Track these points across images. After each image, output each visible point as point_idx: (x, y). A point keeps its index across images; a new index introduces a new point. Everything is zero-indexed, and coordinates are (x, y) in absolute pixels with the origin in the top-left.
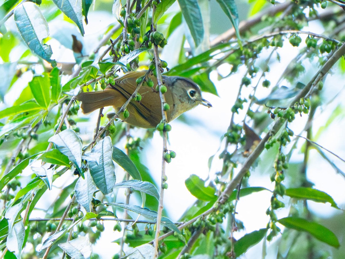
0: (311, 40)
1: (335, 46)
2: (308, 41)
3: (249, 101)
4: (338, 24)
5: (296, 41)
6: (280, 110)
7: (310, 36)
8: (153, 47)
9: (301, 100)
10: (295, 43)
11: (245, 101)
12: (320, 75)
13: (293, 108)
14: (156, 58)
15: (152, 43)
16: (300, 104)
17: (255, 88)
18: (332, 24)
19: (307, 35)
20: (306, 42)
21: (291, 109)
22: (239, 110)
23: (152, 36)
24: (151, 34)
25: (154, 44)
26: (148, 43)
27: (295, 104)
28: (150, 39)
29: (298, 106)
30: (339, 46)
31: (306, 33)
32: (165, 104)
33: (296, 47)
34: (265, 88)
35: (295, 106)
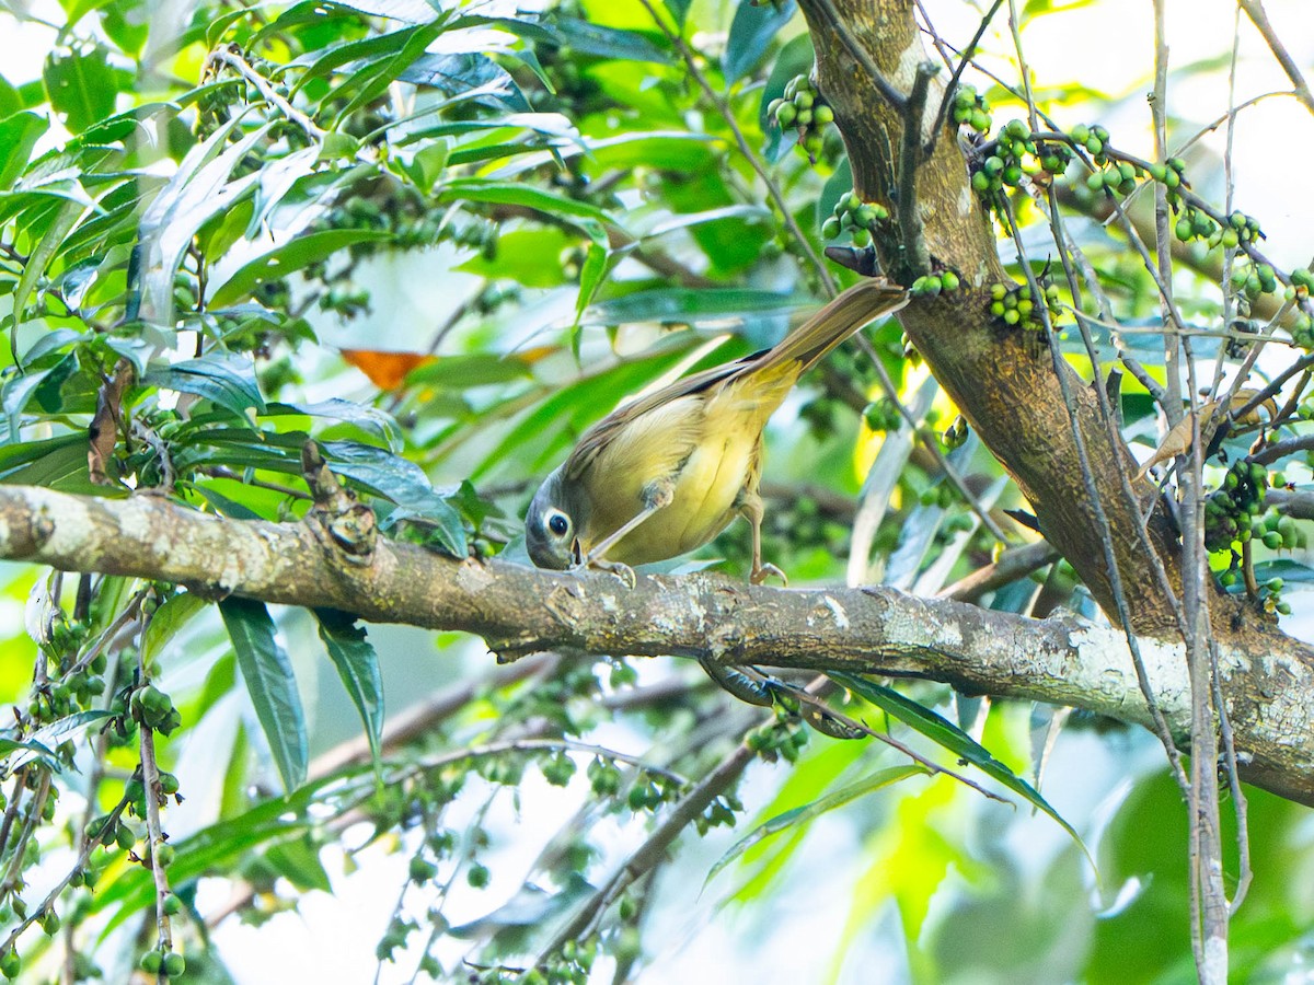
0: (603, 770)
1: (672, 792)
2: (596, 776)
3: (428, 928)
4: (700, 721)
5: (562, 772)
6: (506, 974)
7: (601, 759)
8: (139, 732)
9: (568, 948)
10: (556, 778)
11: (415, 925)
12: (625, 875)
13: (544, 971)
14: (146, 765)
15: (136, 722)
16: (565, 959)
17: (444, 891)
18: (683, 719)
19: (593, 756)
20: (590, 775)
21: (537, 974)
22: (397, 951)
23: (137, 700)
24: (134, 694)
25: (143, 725)
26: (125, 723)
27: (549, 960)
28: (131, 710)
29: (558, 963)
30: (687, 791)
31: (589, 747)
32: (167, 897)
33: (558, 788)
34: (477, 889)
35: (550, 965)
